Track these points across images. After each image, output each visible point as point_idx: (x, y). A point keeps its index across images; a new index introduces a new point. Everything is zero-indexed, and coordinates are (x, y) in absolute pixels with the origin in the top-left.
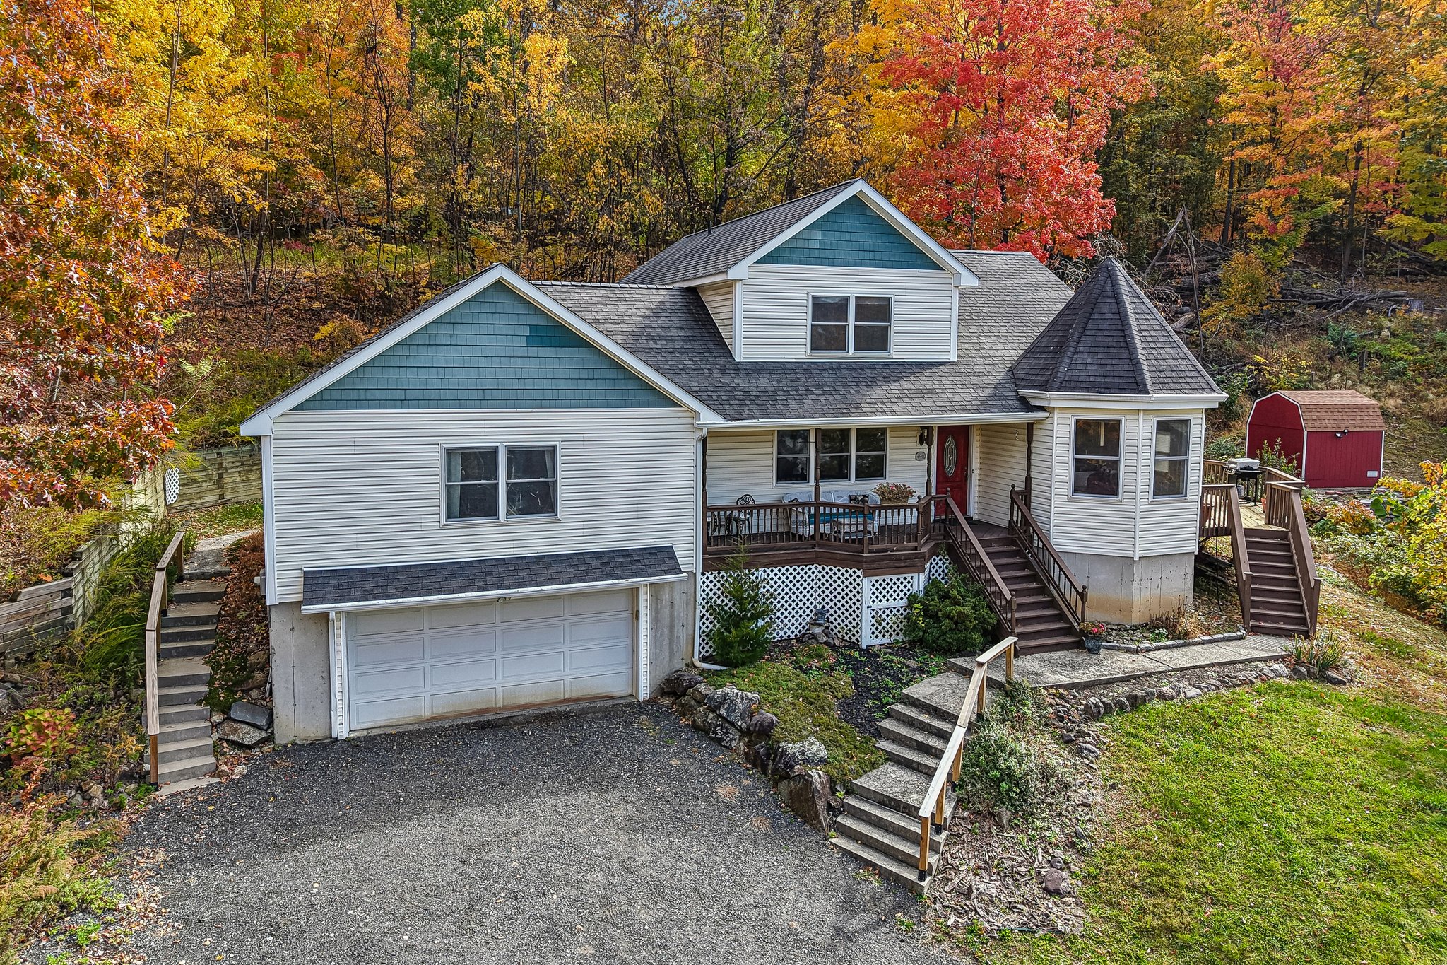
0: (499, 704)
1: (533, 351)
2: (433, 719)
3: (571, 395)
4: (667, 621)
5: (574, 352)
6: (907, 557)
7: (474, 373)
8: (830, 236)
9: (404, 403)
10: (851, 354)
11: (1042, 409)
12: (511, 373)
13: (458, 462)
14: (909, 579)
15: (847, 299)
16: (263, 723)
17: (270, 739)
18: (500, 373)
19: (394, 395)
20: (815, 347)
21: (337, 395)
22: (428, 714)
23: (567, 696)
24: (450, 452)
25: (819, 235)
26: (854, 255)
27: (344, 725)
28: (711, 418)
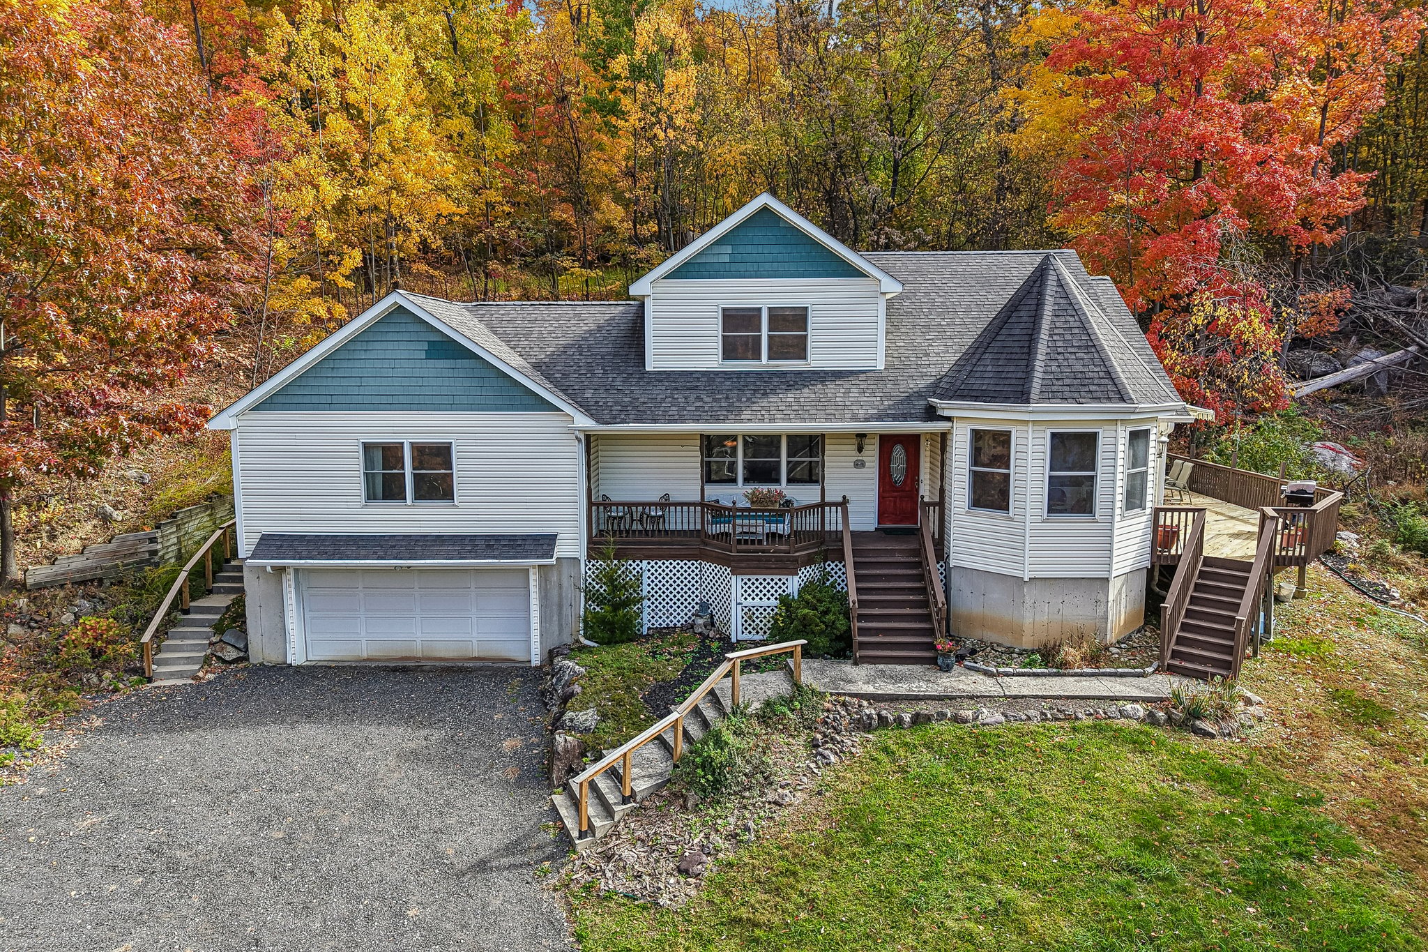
0: (420, 655)
1: (431, 363)
2: (368, 660)
3: (464, 400)
4: (556, 599)
5: (465, 362)
6: (779, 560)
7: (385, 382)
8: (741, 249)
9: (330, 406)
10: (764, 363)
11: (949, 419)
12: (413, 382)
13: (378, 456)
14: (784, 580)
15: (759, 310)
16: (241, 646)
17: (246, 659)
18: (406, 382)
19: (323, 400)
20: (726, 356)
21: (281, 399)
22: (365, 655)
23: (475, 654)
24: (368, 447)
25: (729, 249)
26: (768, 267)
27: (296, 655)
28: (584, 422)
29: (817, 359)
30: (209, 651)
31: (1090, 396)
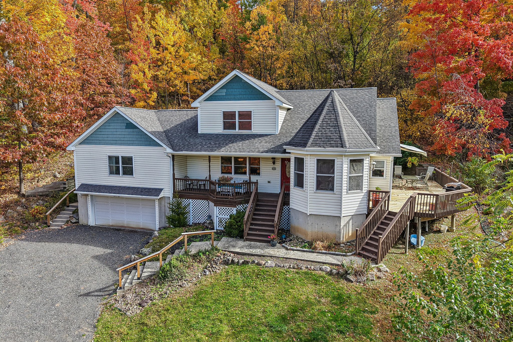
0: (126, 226)
1: (127, 130)
2: (112, 226)
3: (136, 142)
4: (163, 211)
5: (135, 130)
6: (230, 202)
7: (114, 136)
8: (229, 90)
9: (99, 144)
10: (237, 131)
11: (290, 153)
12: (122, 136)
13: (114, 160)
14: (232, 209)
15: (235, 112)
16: (77, 218)
17: (78, 222)
18: (120, 136)
19: (98, 142)
20: (225, 128)
21: (87, 141)
22: (111, 224)
23: (141, 227)
24: (110, 157)
25: (225, 90)
26: (238, 97)
27: (92, 222)
28: (169, 150)
29: (255, 130)
30: (69, 219)
31: (330, 145)
